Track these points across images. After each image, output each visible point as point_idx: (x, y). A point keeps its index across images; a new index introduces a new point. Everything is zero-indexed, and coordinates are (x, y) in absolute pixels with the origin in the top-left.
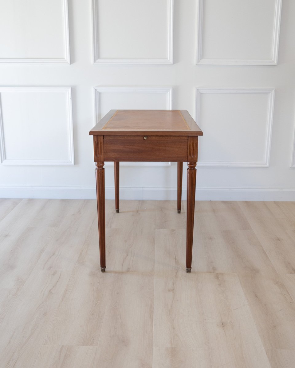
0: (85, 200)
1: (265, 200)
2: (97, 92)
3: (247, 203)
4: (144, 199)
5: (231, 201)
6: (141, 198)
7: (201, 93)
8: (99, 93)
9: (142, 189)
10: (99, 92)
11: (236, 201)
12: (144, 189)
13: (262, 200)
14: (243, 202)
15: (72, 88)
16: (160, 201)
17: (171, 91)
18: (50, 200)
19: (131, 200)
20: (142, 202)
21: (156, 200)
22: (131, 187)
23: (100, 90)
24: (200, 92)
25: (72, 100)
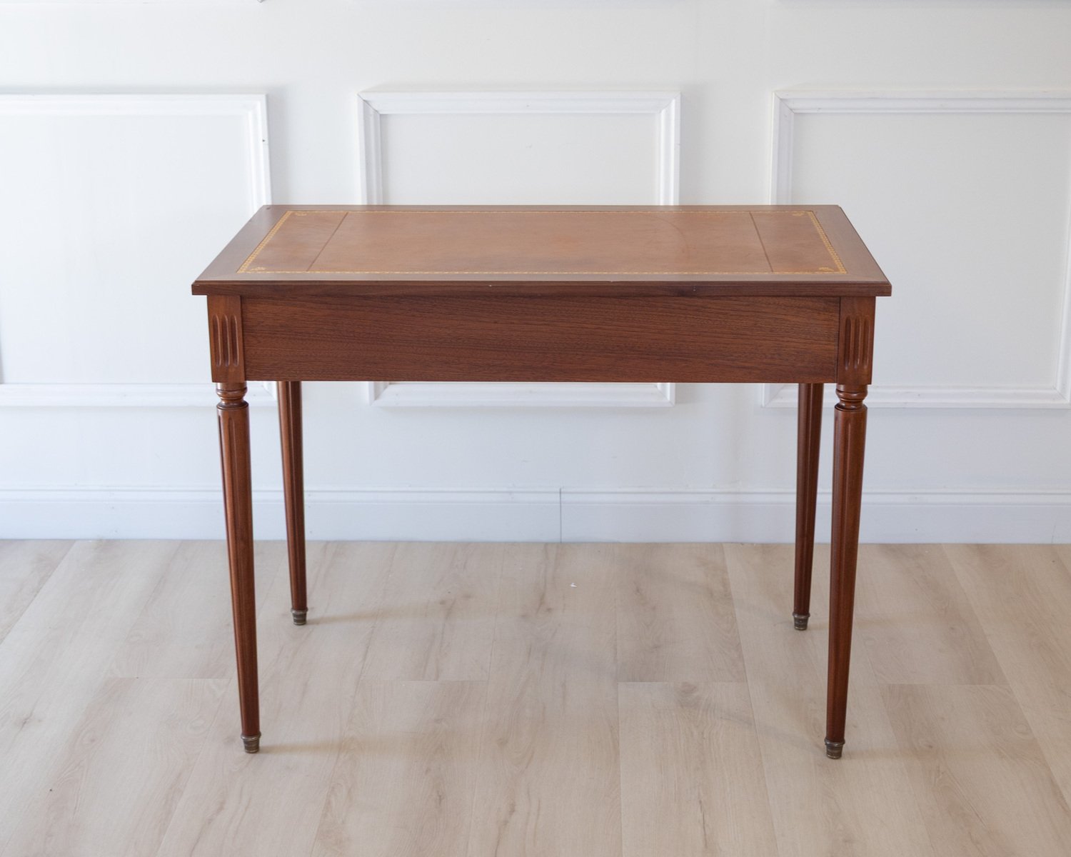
0: (328, 542)
1: (1057, 541)
2: (372, 112)
3: (982, 551)
4: (568, 536)
5: (917, 545)
6: (551, 535)
7: (795, 114)
8: (381, 115)
9: (556, 498)
10: (381, 113)
11: (937, 546)
12: (565, 498)
13: (1047, 540)
14: (968, 546)
15: (267, 97)
16: (631, 546)
17: (674, 106)
18: (185, 545)
19: (514, 544)
20: (558, 550)
21: (614, 543)
22: (510, 493)
23: (383, 104)
24: (791, 110)
25: (270, 145)
